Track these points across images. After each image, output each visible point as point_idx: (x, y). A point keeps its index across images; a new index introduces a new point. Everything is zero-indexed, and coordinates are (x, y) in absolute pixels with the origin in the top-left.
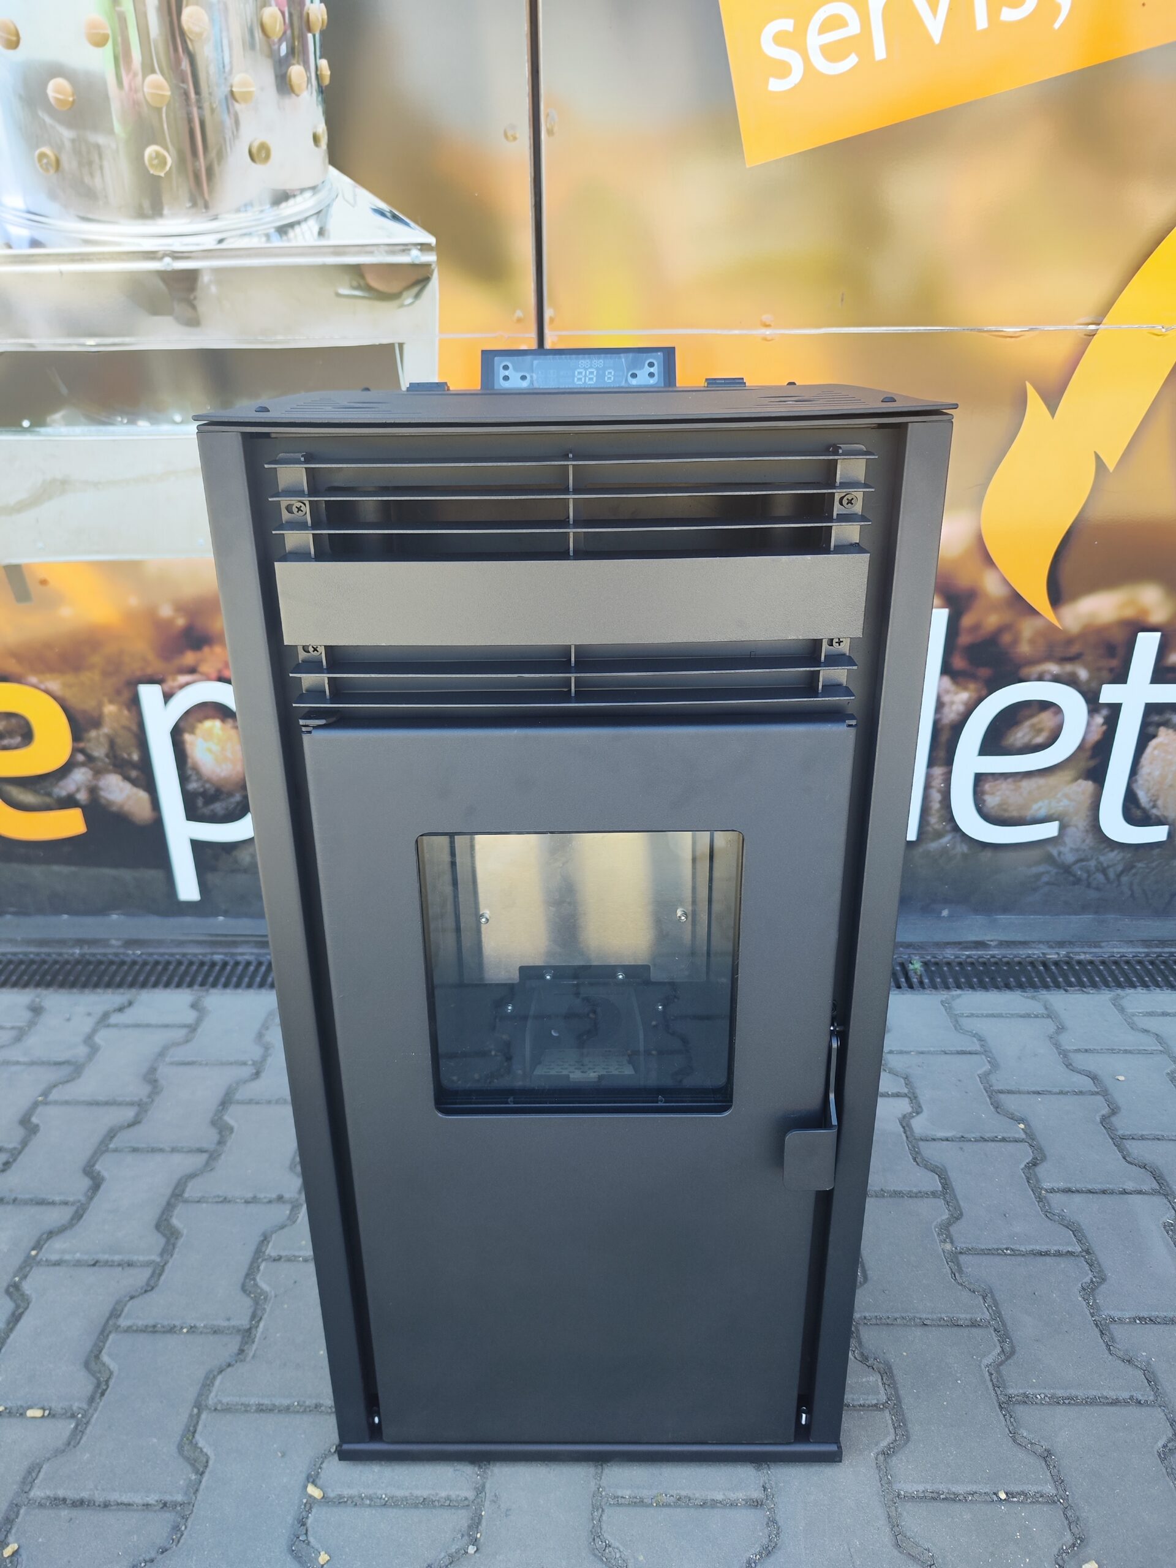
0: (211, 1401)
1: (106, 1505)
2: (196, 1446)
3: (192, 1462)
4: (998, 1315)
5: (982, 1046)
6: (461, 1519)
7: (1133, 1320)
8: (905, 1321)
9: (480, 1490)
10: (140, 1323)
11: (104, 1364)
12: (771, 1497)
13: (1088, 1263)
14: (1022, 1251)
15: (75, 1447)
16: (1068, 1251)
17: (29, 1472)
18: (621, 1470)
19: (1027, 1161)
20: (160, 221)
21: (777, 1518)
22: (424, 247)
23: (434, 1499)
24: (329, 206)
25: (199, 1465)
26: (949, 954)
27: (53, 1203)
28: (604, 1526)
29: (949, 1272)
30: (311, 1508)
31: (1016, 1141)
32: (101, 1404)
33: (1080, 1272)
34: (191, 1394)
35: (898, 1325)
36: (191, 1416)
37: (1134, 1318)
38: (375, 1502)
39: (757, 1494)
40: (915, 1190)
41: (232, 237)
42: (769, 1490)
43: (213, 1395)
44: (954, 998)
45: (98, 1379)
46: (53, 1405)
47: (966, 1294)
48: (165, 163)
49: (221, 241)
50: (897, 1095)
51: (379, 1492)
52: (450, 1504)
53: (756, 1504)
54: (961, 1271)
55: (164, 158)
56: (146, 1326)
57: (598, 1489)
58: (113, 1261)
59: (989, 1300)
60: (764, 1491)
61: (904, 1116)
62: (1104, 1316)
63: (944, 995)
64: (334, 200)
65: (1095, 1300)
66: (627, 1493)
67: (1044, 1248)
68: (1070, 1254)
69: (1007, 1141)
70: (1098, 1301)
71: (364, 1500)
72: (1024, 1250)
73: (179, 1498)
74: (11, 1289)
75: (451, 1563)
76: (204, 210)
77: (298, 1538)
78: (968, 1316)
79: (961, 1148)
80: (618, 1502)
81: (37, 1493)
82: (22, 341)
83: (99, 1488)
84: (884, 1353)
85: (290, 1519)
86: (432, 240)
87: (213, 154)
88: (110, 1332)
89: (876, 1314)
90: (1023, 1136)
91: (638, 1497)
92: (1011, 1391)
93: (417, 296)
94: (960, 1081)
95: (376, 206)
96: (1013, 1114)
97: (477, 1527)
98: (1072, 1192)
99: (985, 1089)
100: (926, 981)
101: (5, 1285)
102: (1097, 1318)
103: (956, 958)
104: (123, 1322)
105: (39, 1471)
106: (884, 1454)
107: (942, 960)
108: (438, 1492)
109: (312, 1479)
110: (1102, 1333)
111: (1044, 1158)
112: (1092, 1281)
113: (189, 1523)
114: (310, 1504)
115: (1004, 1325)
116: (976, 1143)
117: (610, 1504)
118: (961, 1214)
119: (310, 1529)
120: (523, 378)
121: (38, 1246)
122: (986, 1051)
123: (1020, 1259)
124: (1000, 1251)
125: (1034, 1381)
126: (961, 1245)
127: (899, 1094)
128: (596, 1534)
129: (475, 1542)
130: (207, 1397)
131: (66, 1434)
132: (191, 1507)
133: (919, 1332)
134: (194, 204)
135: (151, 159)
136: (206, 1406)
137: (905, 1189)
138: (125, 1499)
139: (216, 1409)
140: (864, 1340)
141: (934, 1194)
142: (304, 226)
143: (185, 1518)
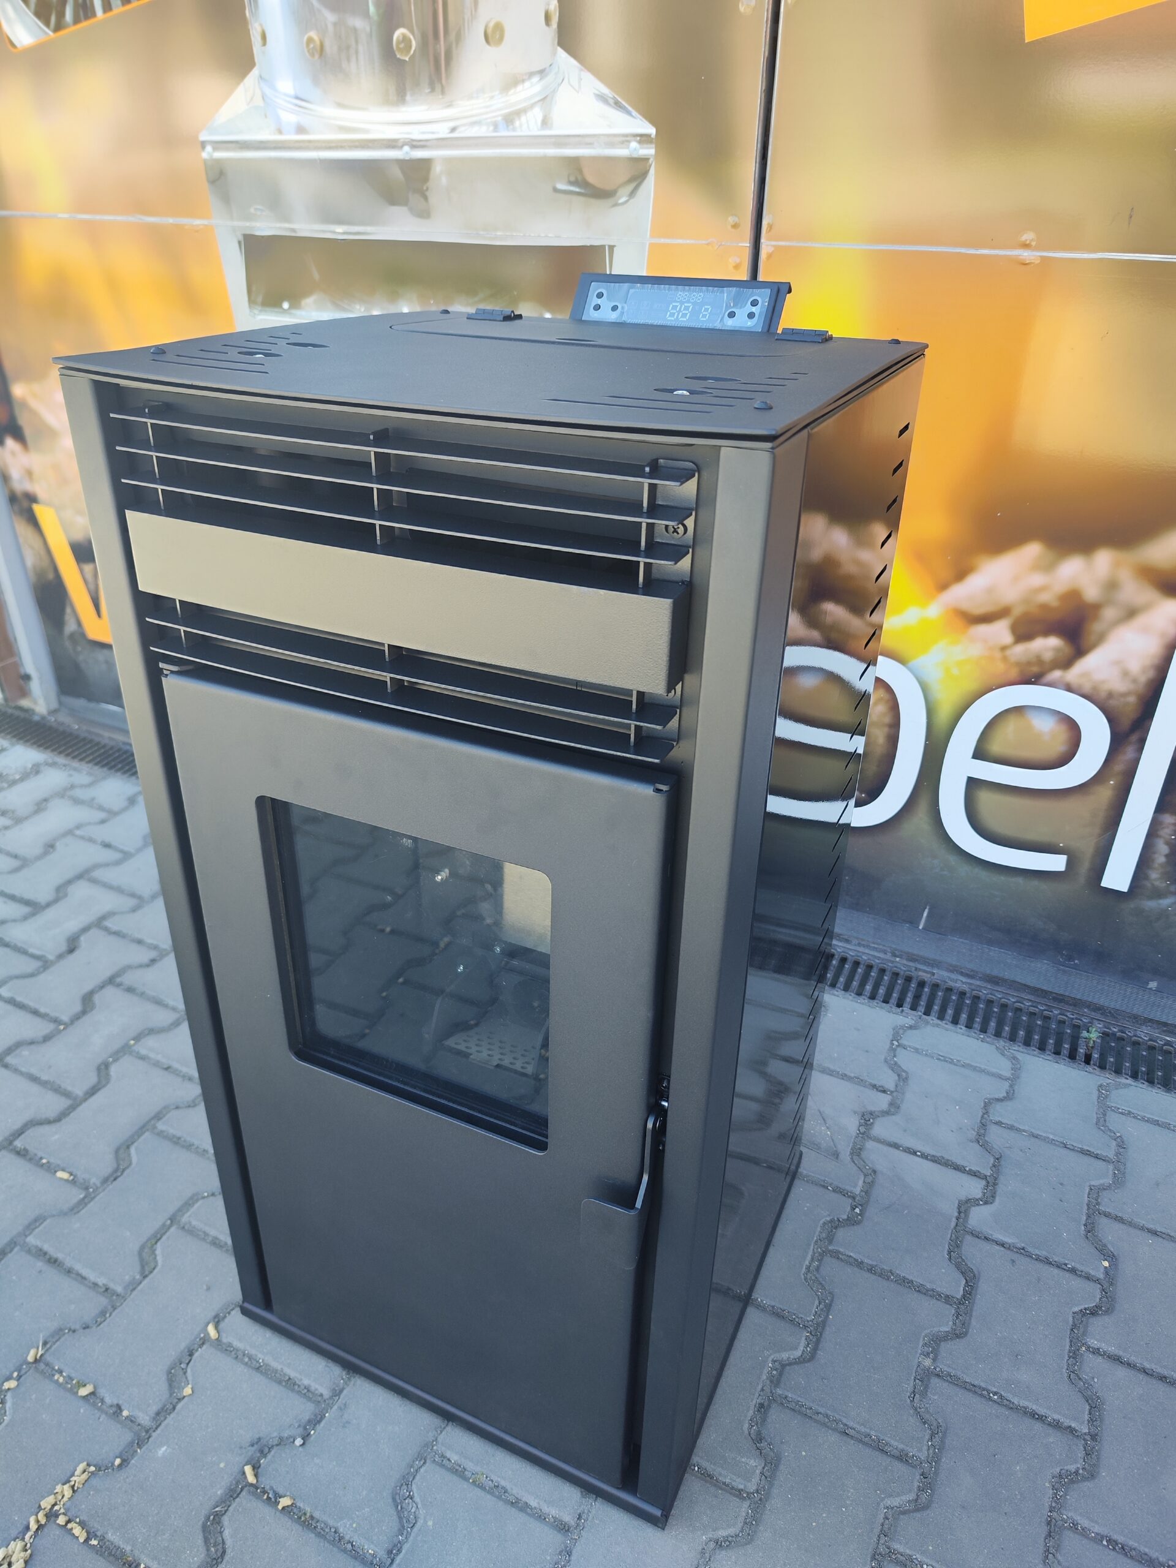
0: (185, 1219)
1: (69, 1271)
2: (153, 1252)
3: (143, 1264)
4: (935, 1459)
5: (1118, 1154)
6: (305, 1410)
7: (1099, 1538)
8: (827, 1420)
9: (337, 1393)
10: (171, 1131)
11: (129, 1155)
12: (581, 1528)
13: (1085, 1450)
14: (1013, 1403)
15: (75, 1214)
16: (1070, 1427)
17: (36, 1220)
18: (461, 1434)
19: (1086, 1306)
20: (404, 109)
21: (574, 1552)
22: (644, 139)
23: (297, 1382)
24: (554, 91)
25: (146, 1268)
26: (1144, 1033)
27: (166, 1006)
28: (418, 1477)
29: (910, 1389)
30: (203, 1344)
31: (1088, 1278)
32: (111, 1187)
33: (1067, 1455)
34: (172, 1209)
35: (816, 1421)
36: (164, 1225)
37: (1102, 1537)
38: (252, 1363)
39: (568, 1518)
40: (928, 1286)
41: (464, 125)
42: (583, 1521)
43: (189, 1214)
44: (1118, 1086)
45: (118, 1165)
46: (79, 1174)
47: (913, 1421)
48: (410, 47)
49: (453, 130)
50: (974, 1174)
51: (260, 1356)
52: (307, 1393)
53: (563, 1528)
54: (924, 1394)
55: (410, 41)
56: (174, 1136)
57: (433, 1441)
58: (181, 1072)
59: (937, 1439)
60: (578, 1519)
61: (968, 1201)
62: (1065, 1517)
63: (1107, 1078)
64: (560, 85)
65: (1066, 1494)
66: (454, 1458)
67: (1042, 1411)
68: (1071, 1430)
69: (1076, 1274)
70: (1068, 1497)
71: (245, 1357)
72: (1016, 1402)
73: (119, 1289)
74: (103, 1067)
75: (277, 1445)
76: (441, 97)
77: (180, 1364)
78: (901, 1446)
79: (1013, 1261)
80: (443, 1462)
81: (31, 1240)
82: (287, 225)
83: (72, 1255)
84: (782, 1443)
85: (183, 1345)
86: (652, 131)
87: (452, 36)
88: (148, 1130)
89: (799, 1399)
90: (1102, 1276)
91: (462, 1467)
92: (896, 1546)
93: (632, 194)
94: (1062, 1184)
95: (600, 92)
96: (1105, 1246)
97: (315, 1425)
98: (1121, 1362)
99: (1088, 1205)
100: (1096, 1056)
101: (100, 1061)
102: (1054, 1514)
103: (1150, 1040)
104: (161, 1126)
105: (42, 1223)
106: (717, 1542)
107: (1131, 1037)
108: (303, 1378)
109: (217, 1321)
110: (1049, 1535)
111: (1109, 1311)
112: (1076, 1472)
113: (114, 1314)
114: (205, 1340)
115: (936, 1473)
116: (1036, 1262)
117: (434, 1460)
118: (966, 1334)
119: (192, 1361)
120: (614, 308)
121: (137, 1038)
122: (1118, 1162)
123: (1003, 1410)
124: (985, 1393)
125: (930, 1548)
126: (943, 1366)
127: (978, 1174)
128: (406, 1481)
129: (306, 1437)
130: (183, 1215)
131: (75, 1200)
132: (122, 1301)
133: (833, 1437)
134: (433, 89)
135: (398, 43)
136: (179, 1222)
137: (918, 1280)
138: (85, 1272)
139: (183, 1227)
140: (769, 1420)
141: (948, 1299)
142: (530, 114)
143: (114, 1308)
